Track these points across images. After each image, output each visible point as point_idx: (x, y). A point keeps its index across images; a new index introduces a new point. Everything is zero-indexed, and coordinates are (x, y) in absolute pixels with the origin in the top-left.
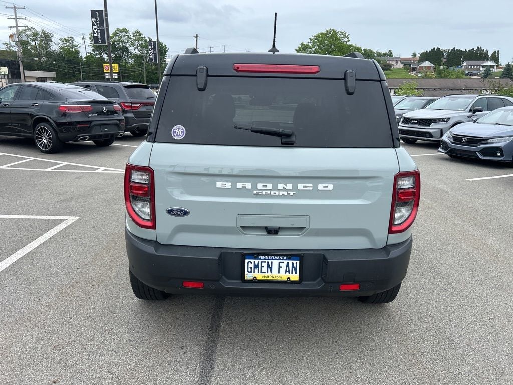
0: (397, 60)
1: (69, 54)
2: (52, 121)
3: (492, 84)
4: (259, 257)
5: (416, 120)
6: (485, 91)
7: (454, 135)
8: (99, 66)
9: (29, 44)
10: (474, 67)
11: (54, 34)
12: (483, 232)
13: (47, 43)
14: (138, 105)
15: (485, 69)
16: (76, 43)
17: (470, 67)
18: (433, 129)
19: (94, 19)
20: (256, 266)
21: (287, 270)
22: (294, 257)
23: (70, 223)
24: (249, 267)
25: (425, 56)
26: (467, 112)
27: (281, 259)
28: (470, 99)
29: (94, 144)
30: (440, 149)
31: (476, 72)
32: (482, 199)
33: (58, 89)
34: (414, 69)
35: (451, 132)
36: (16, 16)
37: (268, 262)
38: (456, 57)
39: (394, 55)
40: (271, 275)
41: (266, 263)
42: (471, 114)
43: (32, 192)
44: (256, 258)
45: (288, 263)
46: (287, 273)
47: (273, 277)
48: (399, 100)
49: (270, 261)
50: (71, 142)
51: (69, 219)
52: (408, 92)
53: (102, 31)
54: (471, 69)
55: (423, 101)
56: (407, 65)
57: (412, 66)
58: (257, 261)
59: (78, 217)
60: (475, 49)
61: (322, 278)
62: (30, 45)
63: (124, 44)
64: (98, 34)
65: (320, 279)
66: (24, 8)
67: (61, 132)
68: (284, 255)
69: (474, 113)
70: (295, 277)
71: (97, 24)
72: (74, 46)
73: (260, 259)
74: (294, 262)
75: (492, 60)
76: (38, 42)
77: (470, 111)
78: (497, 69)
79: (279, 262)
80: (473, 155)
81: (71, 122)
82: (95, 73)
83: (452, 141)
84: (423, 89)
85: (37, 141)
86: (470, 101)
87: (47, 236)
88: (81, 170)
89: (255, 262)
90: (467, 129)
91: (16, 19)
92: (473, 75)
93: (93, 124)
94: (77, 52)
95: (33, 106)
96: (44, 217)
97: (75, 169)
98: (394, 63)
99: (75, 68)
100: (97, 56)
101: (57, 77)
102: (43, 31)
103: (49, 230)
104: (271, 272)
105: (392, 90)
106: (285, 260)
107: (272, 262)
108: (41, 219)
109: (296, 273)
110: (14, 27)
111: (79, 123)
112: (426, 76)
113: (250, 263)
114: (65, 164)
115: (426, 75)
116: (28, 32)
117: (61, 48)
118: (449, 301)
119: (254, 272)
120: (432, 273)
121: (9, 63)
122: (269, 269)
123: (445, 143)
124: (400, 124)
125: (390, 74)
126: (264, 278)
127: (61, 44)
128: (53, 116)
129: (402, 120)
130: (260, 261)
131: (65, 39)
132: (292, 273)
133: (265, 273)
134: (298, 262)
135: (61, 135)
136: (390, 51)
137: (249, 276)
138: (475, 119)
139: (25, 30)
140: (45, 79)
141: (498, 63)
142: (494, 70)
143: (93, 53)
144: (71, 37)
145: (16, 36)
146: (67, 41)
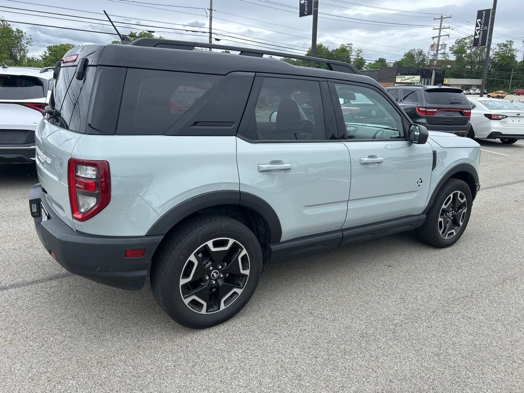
1: (503, 59)
14: (435, 110)
16: (514, 48)
19: (479, 20)
36: (441, 26)
53: (485, 32)
64: (479, 35)
66: (451, 17)
71: (481, 24)
72: (511, 50)
91: (440, 29)
94: (513, 57)
110: (436, 37)
117: (497, 54)
121: (423, 72)
127: (497, 49)
131: (503, 44)
140: (470, 86)
144: (510, 41)
145: (437, 45)
146: (505, 45)
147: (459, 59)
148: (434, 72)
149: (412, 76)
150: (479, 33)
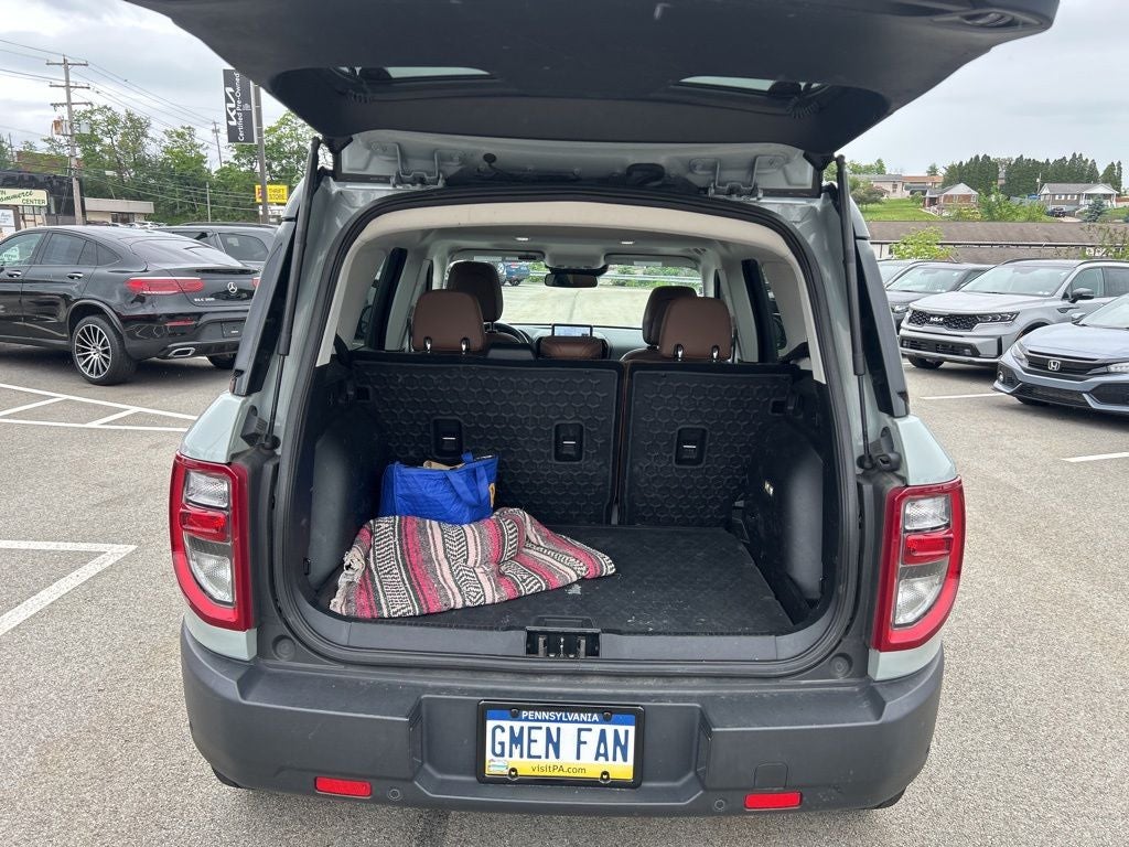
0: (896, 181)
1: (184, 163)
2: (112, 313)
3: (1108, 235)
4: (524, 714)
5: (940, 316)
6: (1092, 249)
7: (1031, 352)
8: (247, 190)
9: (99, 141)
10: (1066, 198)
11: (152, 122)
12: (1111, 599)
13: (137, 140)
15: (1091, 202)
16: (197, 141)
17: (1057, 197)
18: (978, 336)
19: (230, 90)
20: (516, 740)
21: (602, 751)
22: (621, 717)
23: (111, 562)
24: (497, 741)
25: (957, 174)
26: (1055, 300)
27: (583, 722)
28: (1064, 270)
29: (210, 364)
30: (997, 384)
31: (1071, 208)
32: (1103, 510)
33: (131, 241)
34: (933, 201)
35: (1021, 347)
36: (67, 80)
37: (548, 729)
38: (1026, 176)
39: (889, 170)
40: (558, 762)
41: (544, 731)
42: (1066, 303)
43: (41, 481)
44: (516, 717)
45: (603, 732)
46: (602, 759)
47: (561, 769)
48: (901, 269)
49: (554, 727)
50: (155, 359)
51: (109, 553)
52: (923, 250)
53: (247, 116)
54: (1060, 202)
55: (956, 274)
56: (919, 192)
57: (928, 195)
58: (517, 725)
59: (132, 548)
60: (1068, 159)
61: (696, 773)
62: (101, 145)
63: (301, 143)
64: (237, 120)
65: (691, 775)
66: (86, 65)
67: (132, 336)
68: (593, 711)
69: (1073, 302)
70: (623, 769)
71: (236, 99)
72: (194, 146)
73: (527, 719)
74: (621, 729)
75: (1105, 182)
76: (118, 137)
77: (1065, 296)
78: (1117, 201)
79: (580, 730)
80: (1076, 399)
81: (155, 315)
82: (238, 205)
83: (1026, 365)
84: (955, 244)
85: (79, 357)
86: (1064, 274)
87: (47, 596)
88: (169, 426)
89: (512, 728)
90: (1059, 340)
91: (68, 87)
92: (1064, 214)
93: (204, 319)
94: (201, 159)
95: (72, 278)
96: (52, 546)
97: (154, 425)
98: (889, 187)
99: (196, 194)
100: (242, 169)
101: (156, 213)
102: (130, 116)
103: (54, 581)
104: (558, 757)
105: (884, 246)
106: (595, 722)
107: (559, 729)
108: (45, 552)
109: (625, 759)
110: (62, 105)
111: (172, 317)
112: (959, 217)
113: (498, 730)
114: (134, 409)
115: (959, 214)
116: (98, 117)
117: (167, 150)
118: (1037, 800)
119: (511, 756)
120: (992, 715)
121: (51, 182)
122: (551, 746)
123: (1009, 371)
124: (904, 324)
125: (881, 212)
126: (536, 773)
127: (167, 142)
128: (114, 302)
129: (908, 315)
130: (526, 725)
131: (176, 132)
132: (615, 759)
133: (540, 757)
134: (632, 729)
135: (131, 344)
136: (879, 161)
137: (495, 766)
138: (1077, 315)
139: (92, 112)
140: (131, 216)
141: (1118, 189)
142: (1110, 204)
143: (236, 162)
144: (189, 128)
145: (68, 124)
146: (181, 135)
147: (91, 158)
148: (75, 184)
149: (25, 191)
150: (236, 116)
